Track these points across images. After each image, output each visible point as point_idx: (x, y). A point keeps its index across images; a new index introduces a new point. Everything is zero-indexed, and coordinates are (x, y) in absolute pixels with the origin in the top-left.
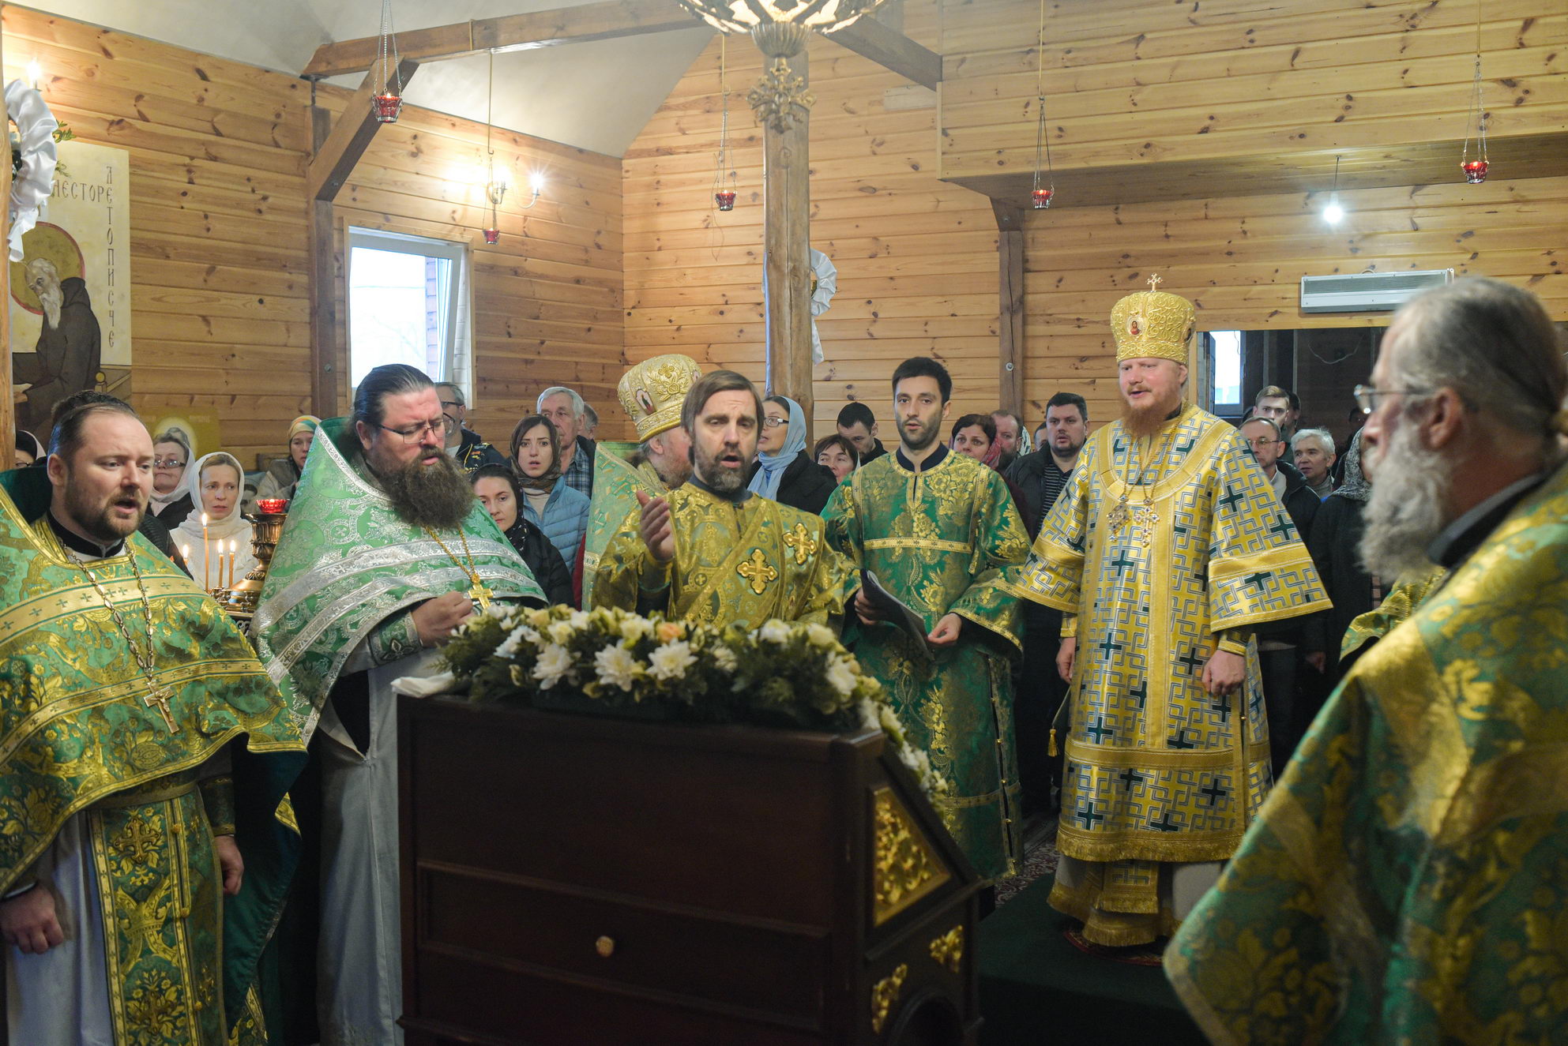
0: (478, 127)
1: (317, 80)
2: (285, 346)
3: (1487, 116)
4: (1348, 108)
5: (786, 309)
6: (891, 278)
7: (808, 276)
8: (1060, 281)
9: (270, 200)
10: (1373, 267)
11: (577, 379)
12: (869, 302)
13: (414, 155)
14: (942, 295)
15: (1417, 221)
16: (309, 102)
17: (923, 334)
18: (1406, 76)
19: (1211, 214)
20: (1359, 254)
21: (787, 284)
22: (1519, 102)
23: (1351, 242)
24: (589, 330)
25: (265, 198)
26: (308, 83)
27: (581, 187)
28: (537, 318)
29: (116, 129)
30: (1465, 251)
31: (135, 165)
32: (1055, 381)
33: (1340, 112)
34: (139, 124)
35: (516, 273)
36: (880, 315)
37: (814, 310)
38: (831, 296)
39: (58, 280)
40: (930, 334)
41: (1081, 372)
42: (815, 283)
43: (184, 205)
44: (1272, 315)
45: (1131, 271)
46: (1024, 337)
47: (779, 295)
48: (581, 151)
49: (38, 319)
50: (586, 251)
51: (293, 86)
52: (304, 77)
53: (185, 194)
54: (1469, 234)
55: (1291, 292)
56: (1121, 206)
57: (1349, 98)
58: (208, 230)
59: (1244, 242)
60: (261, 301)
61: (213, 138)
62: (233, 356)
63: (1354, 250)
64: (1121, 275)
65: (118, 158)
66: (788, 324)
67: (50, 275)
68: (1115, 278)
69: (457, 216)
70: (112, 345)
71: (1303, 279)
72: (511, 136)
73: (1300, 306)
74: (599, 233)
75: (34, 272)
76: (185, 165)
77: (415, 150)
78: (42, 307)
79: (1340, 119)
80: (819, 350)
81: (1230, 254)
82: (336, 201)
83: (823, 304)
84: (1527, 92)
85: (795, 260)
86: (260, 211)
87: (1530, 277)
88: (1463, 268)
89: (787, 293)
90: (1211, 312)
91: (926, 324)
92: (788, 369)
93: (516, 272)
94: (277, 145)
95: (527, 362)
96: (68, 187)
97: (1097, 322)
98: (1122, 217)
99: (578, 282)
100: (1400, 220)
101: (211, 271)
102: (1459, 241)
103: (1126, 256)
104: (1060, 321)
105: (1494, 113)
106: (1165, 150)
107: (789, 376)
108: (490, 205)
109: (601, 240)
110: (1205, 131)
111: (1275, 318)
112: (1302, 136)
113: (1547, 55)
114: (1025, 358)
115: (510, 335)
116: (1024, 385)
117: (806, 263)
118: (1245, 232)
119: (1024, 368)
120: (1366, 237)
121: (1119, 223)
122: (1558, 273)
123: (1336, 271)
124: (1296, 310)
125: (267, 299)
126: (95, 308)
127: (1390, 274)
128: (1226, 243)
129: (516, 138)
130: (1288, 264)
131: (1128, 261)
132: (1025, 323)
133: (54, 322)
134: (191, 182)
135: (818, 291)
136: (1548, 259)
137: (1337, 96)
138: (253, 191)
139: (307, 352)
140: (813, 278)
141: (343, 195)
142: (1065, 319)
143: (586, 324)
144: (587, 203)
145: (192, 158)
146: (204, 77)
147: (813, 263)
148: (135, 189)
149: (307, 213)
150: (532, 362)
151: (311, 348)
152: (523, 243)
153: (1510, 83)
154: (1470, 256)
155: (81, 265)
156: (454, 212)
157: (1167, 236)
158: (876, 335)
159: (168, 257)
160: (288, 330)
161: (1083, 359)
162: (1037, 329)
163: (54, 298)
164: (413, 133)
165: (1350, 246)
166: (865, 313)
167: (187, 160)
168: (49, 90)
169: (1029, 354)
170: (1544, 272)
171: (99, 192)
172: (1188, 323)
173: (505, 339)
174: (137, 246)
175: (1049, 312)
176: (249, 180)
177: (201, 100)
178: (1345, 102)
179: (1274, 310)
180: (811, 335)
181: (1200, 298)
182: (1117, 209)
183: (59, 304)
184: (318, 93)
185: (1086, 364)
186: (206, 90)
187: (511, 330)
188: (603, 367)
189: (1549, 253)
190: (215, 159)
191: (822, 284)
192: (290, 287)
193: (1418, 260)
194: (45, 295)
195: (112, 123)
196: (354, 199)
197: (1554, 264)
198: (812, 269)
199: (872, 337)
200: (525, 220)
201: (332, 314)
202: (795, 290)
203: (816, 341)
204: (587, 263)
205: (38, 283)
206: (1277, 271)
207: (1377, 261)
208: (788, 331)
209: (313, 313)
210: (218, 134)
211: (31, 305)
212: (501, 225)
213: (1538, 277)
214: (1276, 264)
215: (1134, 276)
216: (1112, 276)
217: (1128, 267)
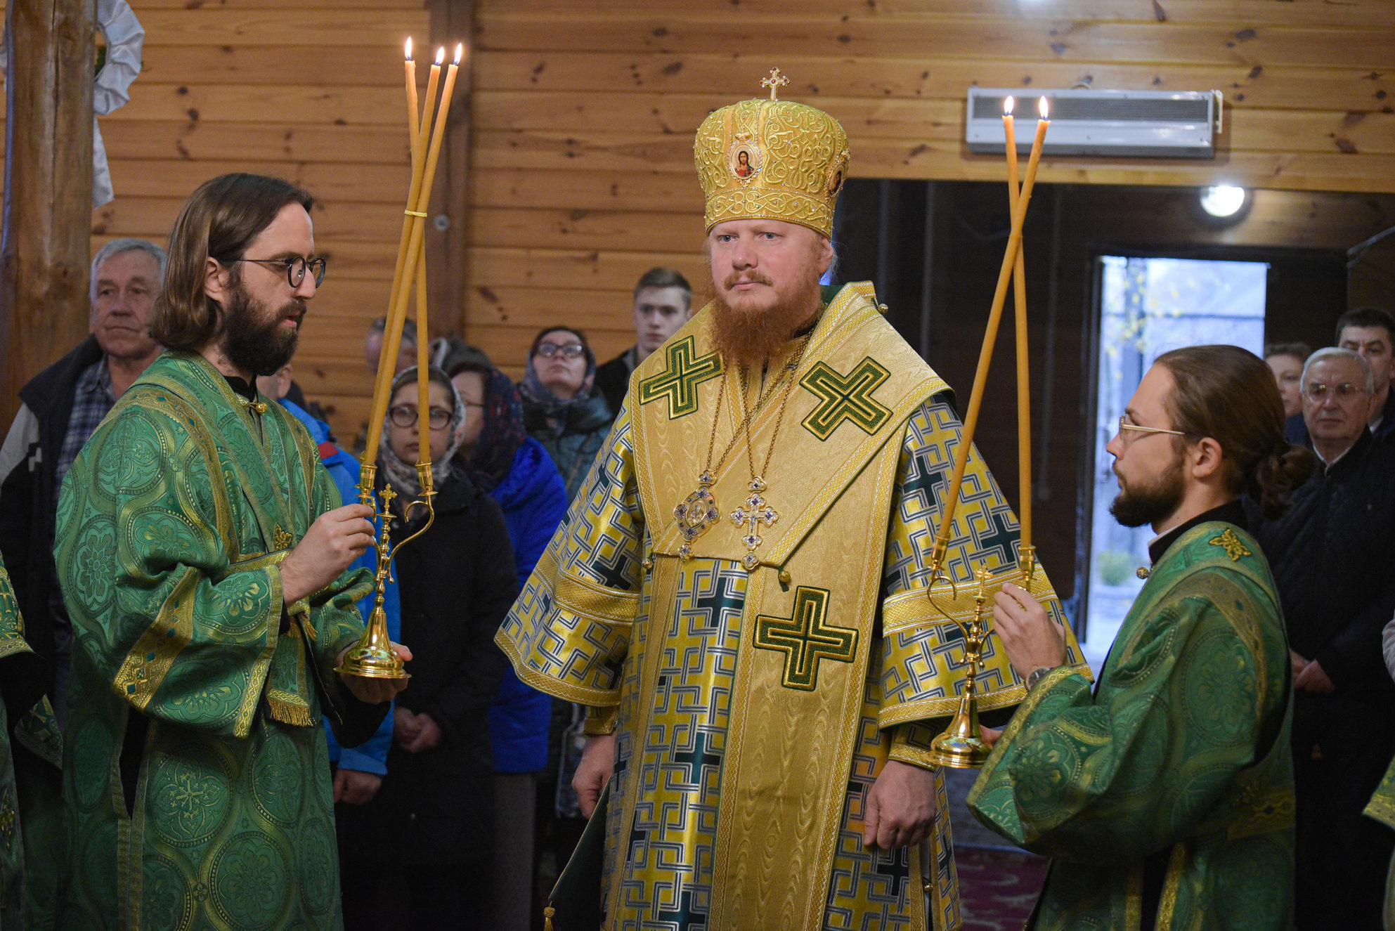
5: (47, 99)
6: (227, 49)
7: (91, 38)
8: (539, 69)
10: (1089, 79)
12: (183, 91)
14: (320, 85)
17: (281, 155)
20: (1067, 54)
21: (51, 52)
23: (1054, 33)
30: (1242, 63)
32: (521, 253)
36: (204, 116)
37: (99, 104)
38: (133, 78)
40: (298, 155)
41: (570, 239)
42: (103, 51)
44: (916, 152)
45: (669, 60)
46: (471, 169)
47: (36, 73)
54: (1247, 34)
55: (949, 113)
59: (871, 20)
63: (1059, 48)
64: (650, 65)
66: (49, 129)
68: (637, 71)
71: (972, 93)
73: (963, 141)
80: (104, 179)
81: (844, 39)
83: (116, 94)
85: (69, 8)
87: (1342, 116)
88: (1238, 92)
89: (49, 69)
91: (288, 136)
92: (45, 213)
97: (604, 149)
102: (1231, 45)
103: (661, 32)
104: (537, 144)
107: (47, 227)
111: (919, 160)
114: (470, 207)
116: (466, 260)
117: (88, 14)
118: (871, 4)
119: (468, 226)
120: (1079, 26)
122: (1388, 110)
124: (957, 147)
127: (1113, 93)
128: (836, 20)
130: (945, 65)
131: (664, 42)
132: (472, 144)
135: (108, 68)
136: (1372, 87)
140: (99, 40)
142: (548, 141)
147: (102, 13)
154: (1247, 71)
157: (734, 1)
158: (194, 151)
161: (577, 214)
162: (492, 155)
165: (1052, 40)
166: (174, 111)
169: (479, 200)
170: (1366, 107)
172: (838, 161)
175: (517, 125)
179: (916, 144)
180: (90, 151)
185: (582, 225)
189: (1374, 77)
191: (116, 54)
193: (1164, 73)
197: (1381, 95)
198: (99, 26)
199: (185, 155)
202: (67, 63)
203: (100, 161)
206: (925, 75)
207: (1096, 70)
208: (48, 142)
213: (1355, 116)
214: (924, 63)
215: (675, 68)
216: (633, 67)
217: (664, 52)
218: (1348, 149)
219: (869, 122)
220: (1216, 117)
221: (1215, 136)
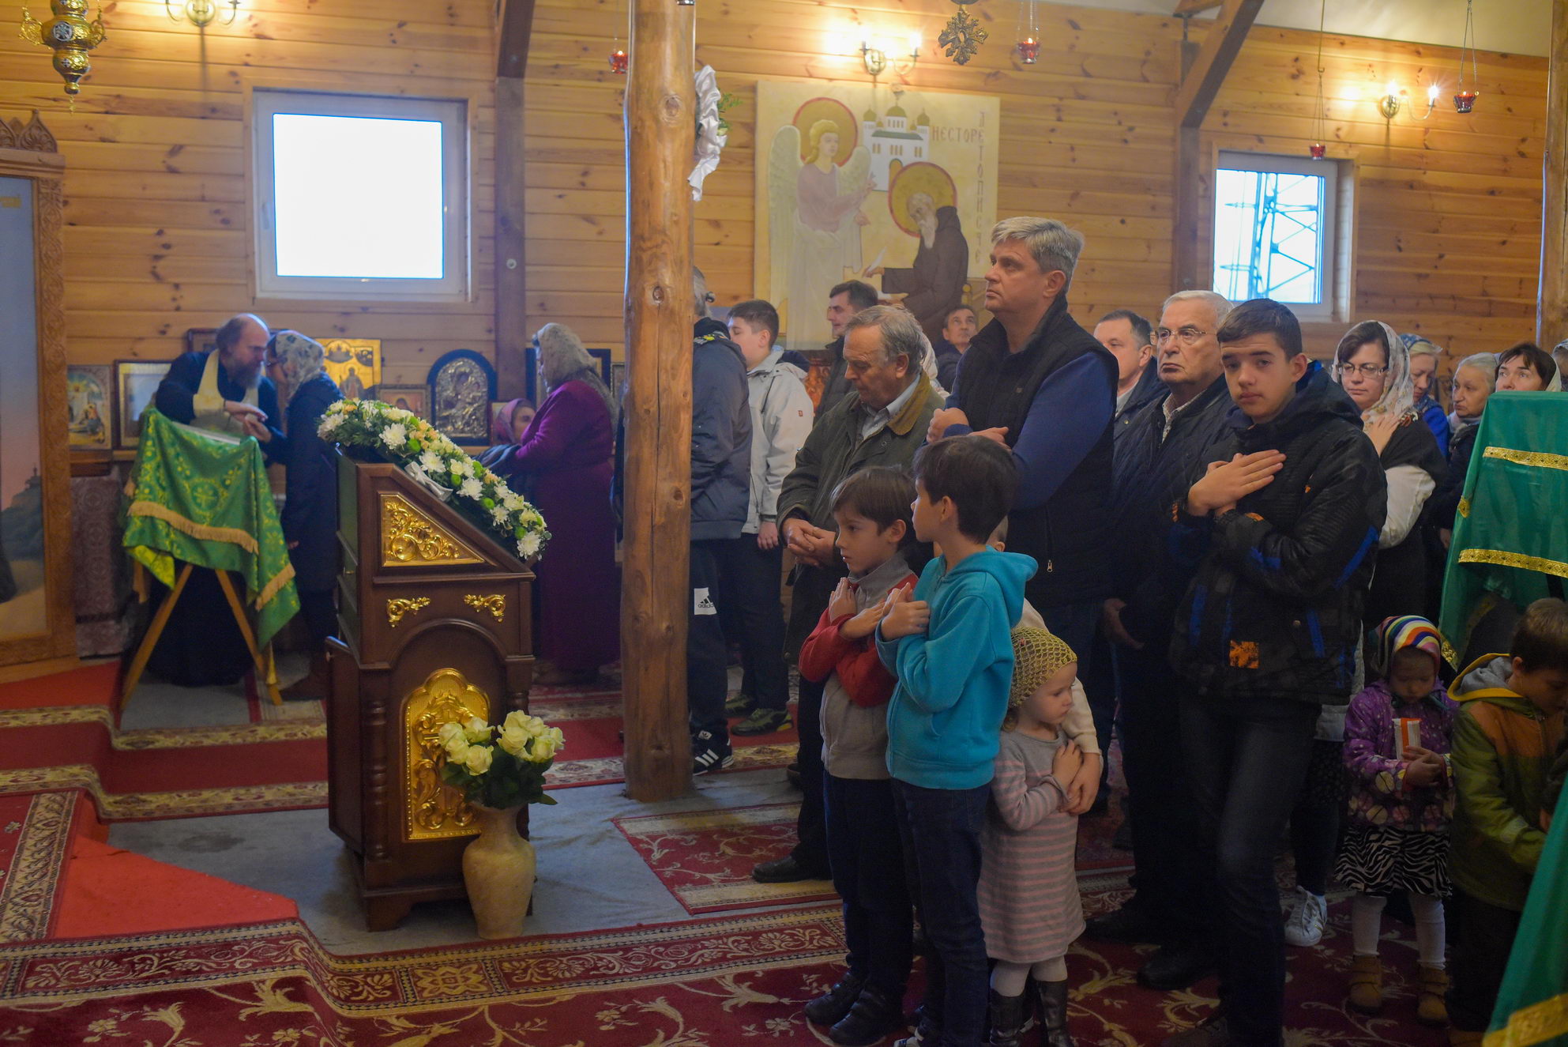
0: (1371, 42)
1: (1190, 16)
2: (1145, 261)
9: (1137, 130)
11: (1485, 294)
13: (1294, 77)
16: (1180, 38)
24: (1504, 243)
25: (1131, 129)
26: (1180, 21)
27: (1503, 93)
28: (1436, 231)
29: (991, 81)
31: (1005, 108)
34: (1014, 74)
35: (1411, 187)
39: (934, 208)
43: (1052, 140)
48: (1504, 56)
49: (916, 241)
50: (1505, 160)
51: (1165, 25)
52: (1177, 15)
53: (1053, 130)
58: (1074, 160)
60: (1123, 222)
61: (1082, 79)
62: (1093, 270)
65: (989, 104)
67: (927, 204)
69: (1341, 133)
70: (978, 261)
72: (1413, 48)
74: (1524, 140)
75: (914, 202)
76: (1054, 106)
77: (1296, 73)
78: (920, 231)
82: (1203, 126)
86: (1126, 141)
93: (1411, 185)
94: (1147, 81)
95: (1420, 276)
96: (946, 132)
99: (1492, 193)
101: (1075, 196)
108: (1384, 120)
109: (1524, 148)
115: (1400, 249)
125: (1128, 220)
126: (965, 231)
129: (1417, 49)
133: (930, 243)
134: (1059, 119)
138: (1120, 123)
139: (1167, 267)
141: (1211, 121)
143: (1499, 236)
144: (1509, 110)
145: (1061, 99)
146: (1075, 26)
148: (1004, 128)
149: (1173, 140)
150: (1427, 276)
151: (1172, 263)
152: (1422, 156)
155: (954, 197)
156: (1338, 129)
159: (1035, 186)
160: (1149, 247)
163: (930, 224)
164: (1294, 55)
167: (1056, 101)
168: (935, 54)
171: (973, 135)
173: (1397, 254)
174: (1005, 178)
176: (1116, 114)
177: (1072, 47)
183: (934, 228)
184: (1190, 28)
186: (1077, 38)
187: (1402, 245)
188: (1521, 281)
190: (1083, 98)
192: (1153, 208)
194: (923, 222)
195: (989, 75)
196: (1225, 124)
200: (1426, 131)
201: (1194, 232)
204: (1505, 172)
205: (918, 212)
209: (1176, 230)
210: (1087, 75)
211: (911, 229)
212: (1394, 138)
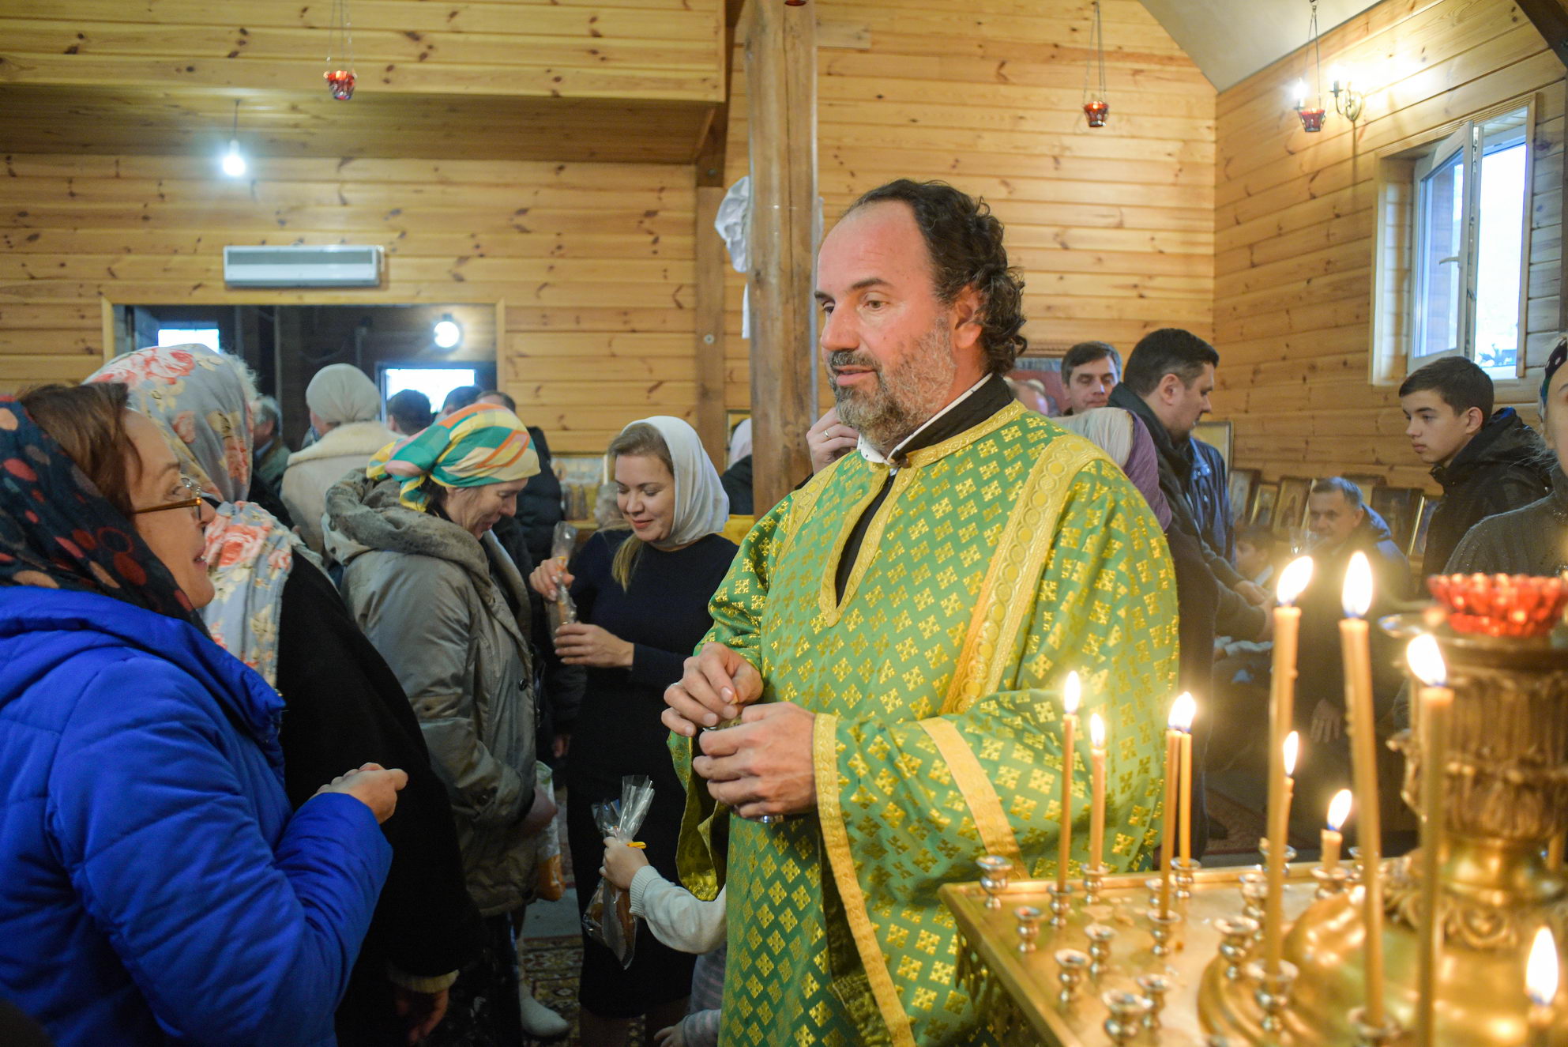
3: (390, 69)
4: (242, 43)
10: (303, 240)
15: (346, 195)
18: (306, 14)
19: (123, 172)
20: (287, 226)
22: (423, 57)
23: (278, 213)
30: (393, 229)
33: (234, 47)
44: (196, 287)
45: (30, 232)
54: (396, 212)
55: (213, 263)
56: (14, 156)
57: (243, 32)
59: (162, 206)
63: (282, 223)
64: (22, 234)
68: (10, 239)
71: (226, 250)
73: (223, 280)
79: (233, 55)
81: (146, 218)
84: (430, 47)
87: (455, 260)
88: (392, 246)
90: (126, 283)
98: (19, 167)
100: (328, 191)
102: (387, 219)
103: (23, 214)
105: (398, 66)
106: (22, 68)
110: (73, 50)
111: (199, 293)
112: (190, 69)
113: (450, 11)
118: (162, 196)
120: (294, 209)
121: (13, 175)
122: (482, 256)
123: (263, 243)
124: (220, 283)
127: (317, 248)
128: (140, 206)
130: (208, 233)
131: (26, 221)
136: (472, 243)
137: (231, 28)
153: (414, 36)
154: (397, 235)
157: (72, 194)
165: (278, 217)
170: (469, 254)
178: (238, 36)
179: (196, 283)
181: (114, 267)
182: (9, 158)
189: (473, 236)
193: (347, 236)
197: (478, 247)
206: (199, 240)
207: (307, 235)
213: (463, 259)
214: (198, 233)
215: (33, 238)
216: (6, 237)
217: (27, 227)
218: (460, 279)
219: (165, 270)
220: (379, 262)
221: (379, 273)
